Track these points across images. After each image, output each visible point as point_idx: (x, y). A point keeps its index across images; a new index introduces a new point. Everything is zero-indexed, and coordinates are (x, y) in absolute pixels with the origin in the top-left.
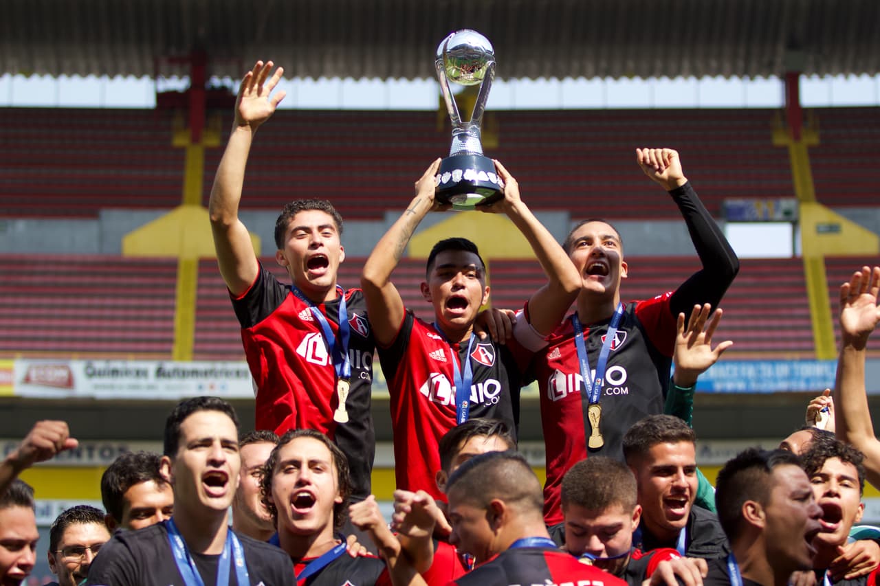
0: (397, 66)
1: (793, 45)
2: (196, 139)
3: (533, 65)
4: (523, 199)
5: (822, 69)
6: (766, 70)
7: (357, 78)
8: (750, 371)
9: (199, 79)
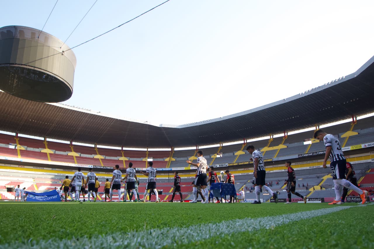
5: (20, 133)
6: (14, 132)
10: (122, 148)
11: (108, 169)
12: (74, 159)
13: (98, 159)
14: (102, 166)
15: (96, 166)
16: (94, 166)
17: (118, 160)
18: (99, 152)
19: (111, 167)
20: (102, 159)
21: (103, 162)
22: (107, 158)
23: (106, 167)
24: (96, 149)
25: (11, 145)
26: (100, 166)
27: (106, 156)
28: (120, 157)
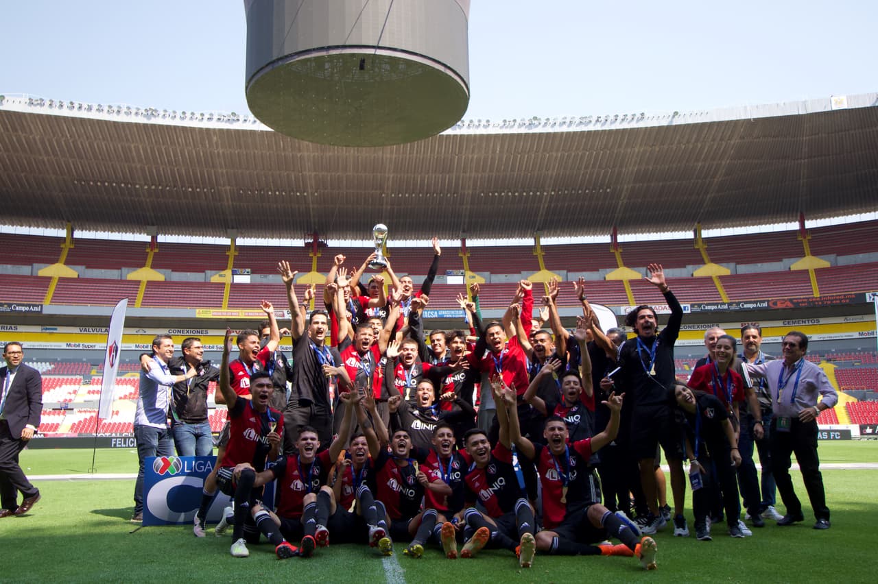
0: (365, 237)
1: (464, 231)
2: (315, 255)
3: (399, 237)
4: (391, 267)
5: (471, 238)
6: (457, 238)
7: (355, 240)
8: (453, 312)
9: (316, 240)
10: (802, 224)
11: (749, 310)
12: (624, 291)
13: (708, 280)
14: (724, 304)
15: (699, 305)
16: (692, 306)
17: (790, 272)
18: (710, 255)
19: (761, 302)
20: (721, 278)
21: (725, 287)
22: (743, 269)
23: (738, 304)
24: (700, 243)
25: (450, 274)
26: (717, 304)
27: (738, 263)
28: (792, 260)
